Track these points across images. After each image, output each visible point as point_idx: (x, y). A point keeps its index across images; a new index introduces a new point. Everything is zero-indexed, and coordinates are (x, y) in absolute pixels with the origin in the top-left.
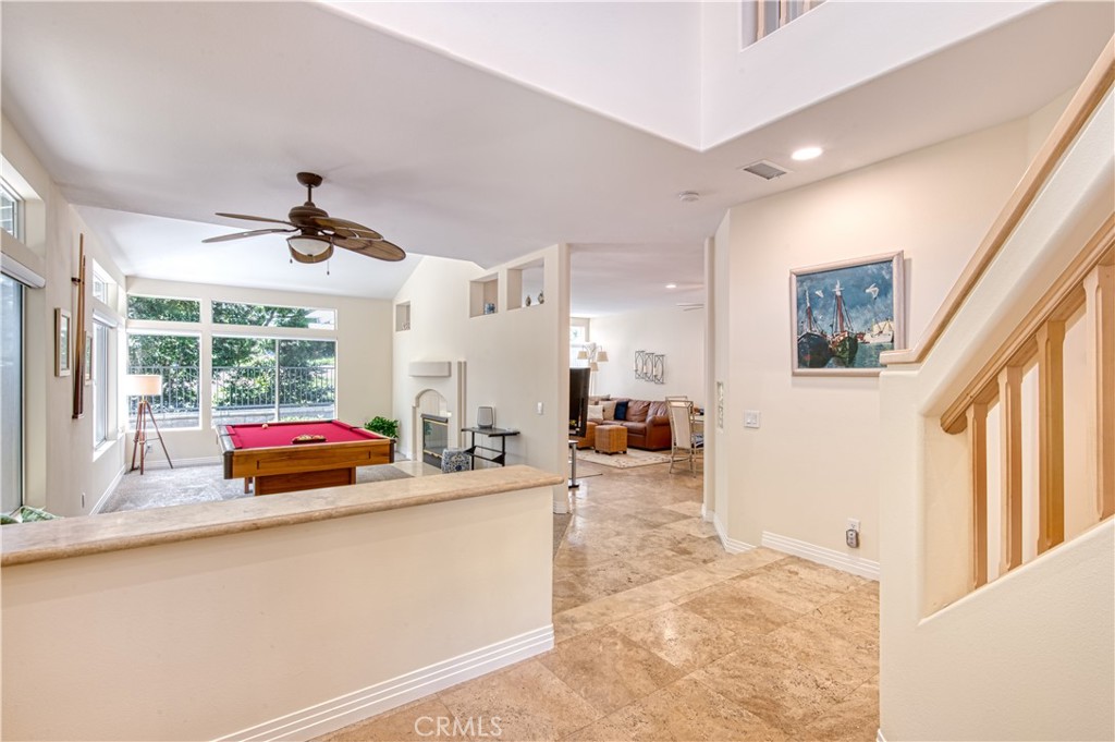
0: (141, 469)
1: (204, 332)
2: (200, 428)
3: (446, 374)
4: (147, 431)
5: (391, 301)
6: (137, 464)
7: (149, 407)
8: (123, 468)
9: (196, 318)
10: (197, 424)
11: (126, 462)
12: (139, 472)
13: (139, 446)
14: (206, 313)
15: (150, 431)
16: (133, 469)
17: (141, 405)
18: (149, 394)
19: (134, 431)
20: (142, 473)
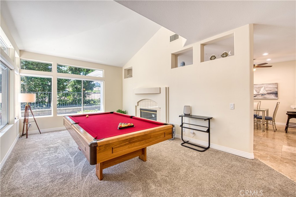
0: (27, 134)
1: (54, 76)
2: (52, 116)
3: (159, 92)
4: (29, 118)
5: (122, 68)
6: (25, 132)
7: (30, 107)
8: (18, 135)
9: (50, 70)
10: (51, 114)
11: (20, 131)
12: (25, 136)
13: (25, 125)
14: (54, 68)
15: (30, 118)
16: (23, 135)
17: (26, 107)
18: (30, 102)
19: (23, 118)
20: (27, 137)
